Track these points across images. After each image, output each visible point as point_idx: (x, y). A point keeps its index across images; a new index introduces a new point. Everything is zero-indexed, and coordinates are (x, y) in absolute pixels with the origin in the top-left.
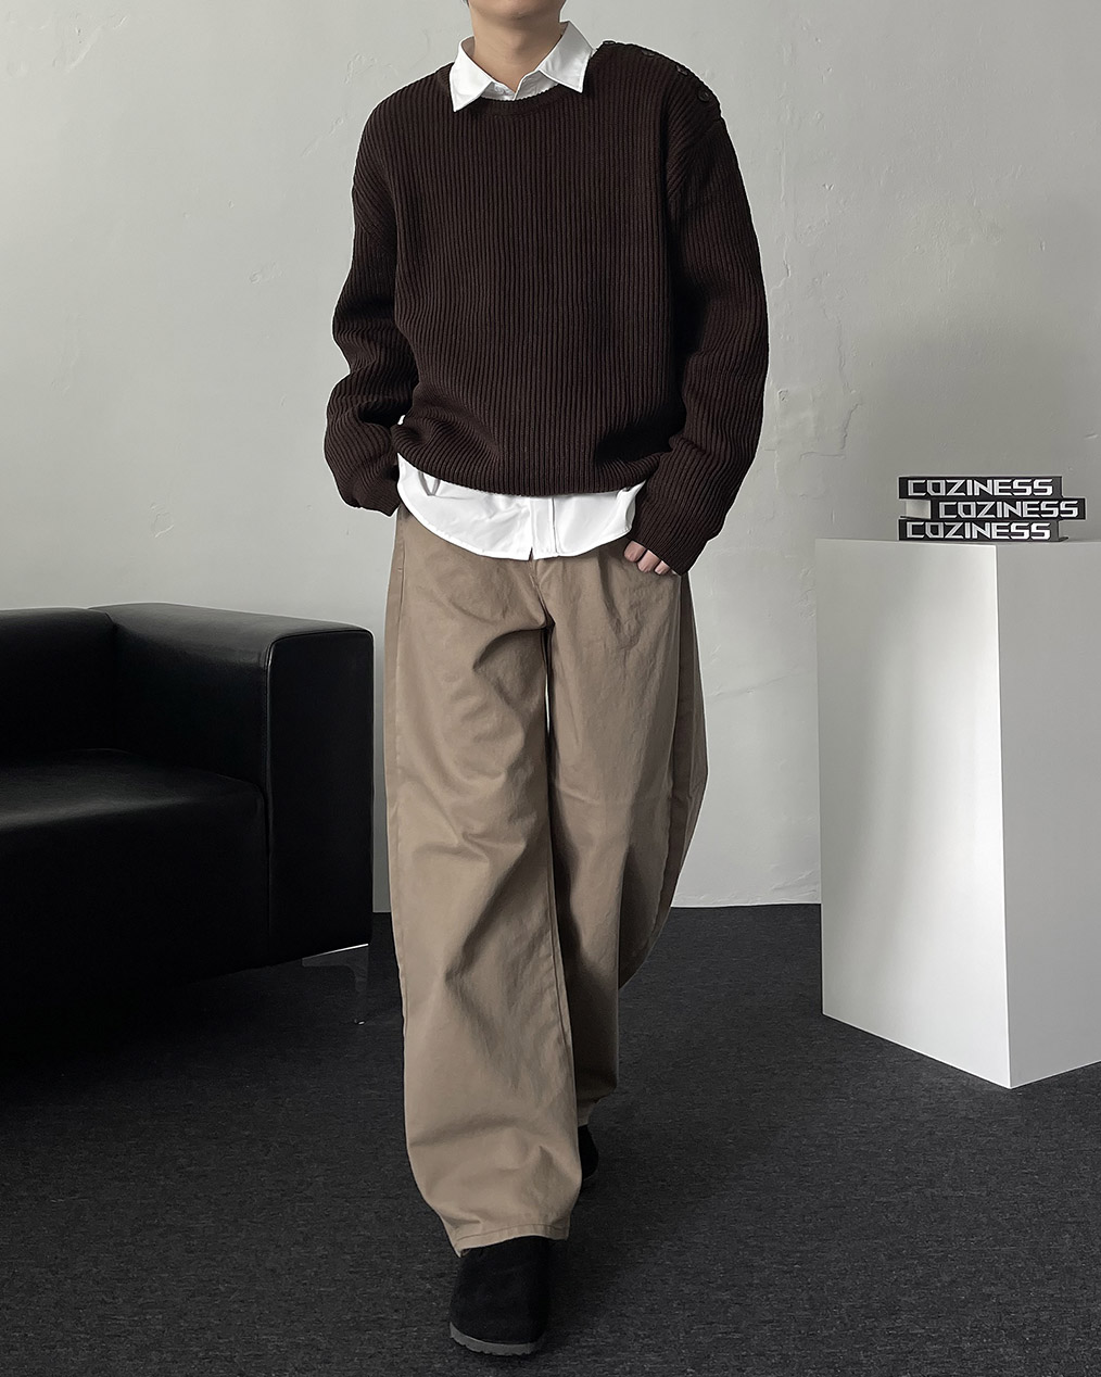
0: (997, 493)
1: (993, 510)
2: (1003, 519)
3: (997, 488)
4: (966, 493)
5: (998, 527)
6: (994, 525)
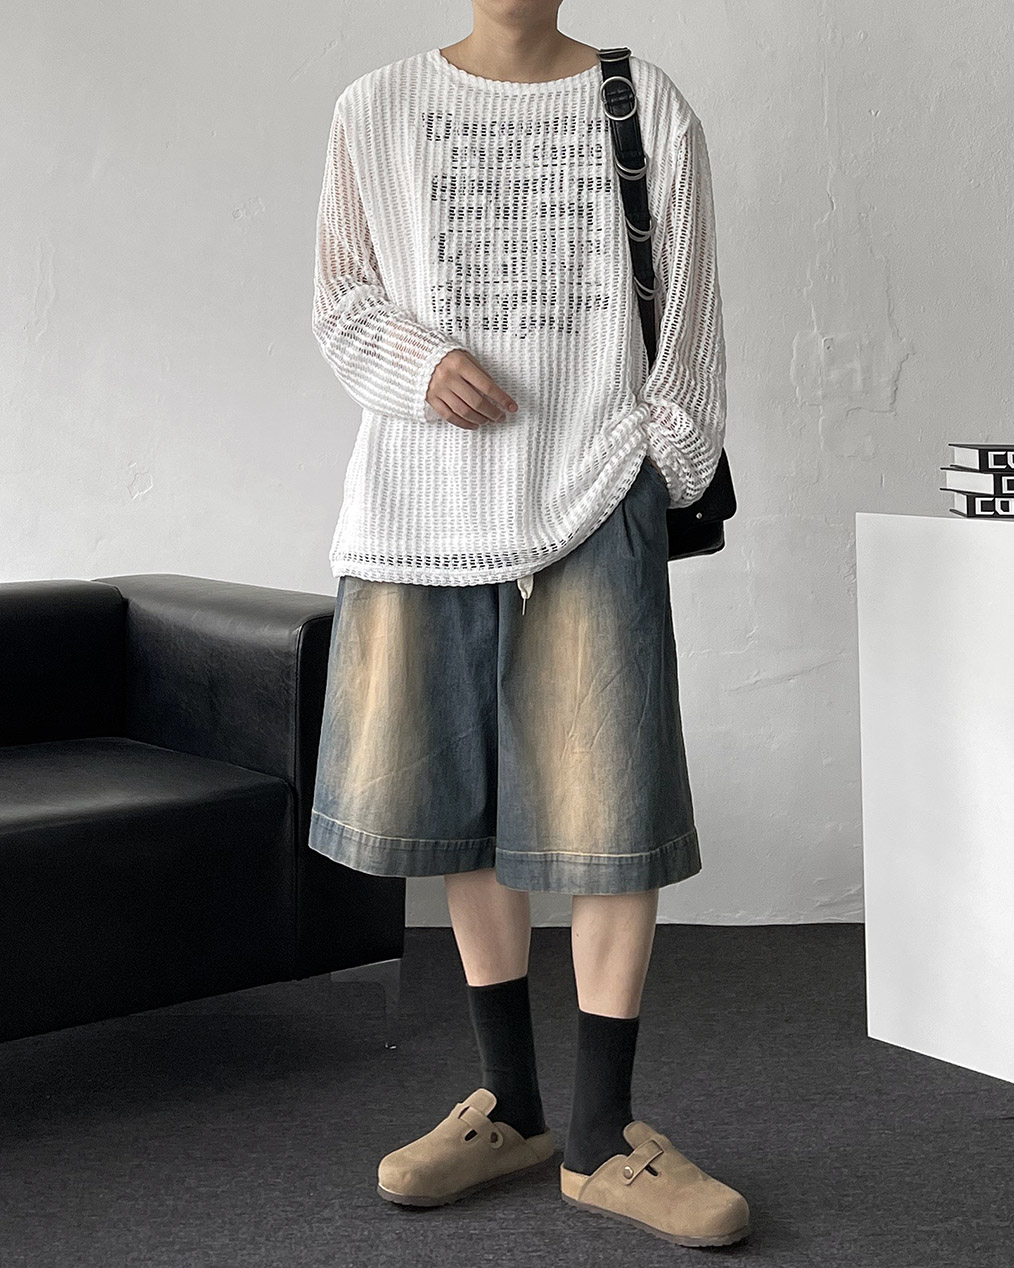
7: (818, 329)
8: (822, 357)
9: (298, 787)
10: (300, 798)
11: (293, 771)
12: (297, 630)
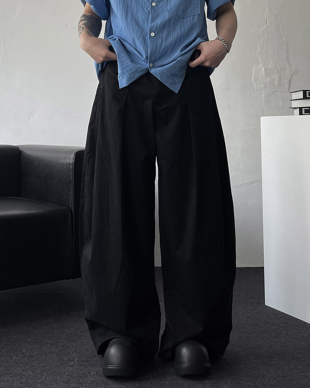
7: (262, 64)
8: (263, 74)
9: (73, 211)
10: (74, 214)
11: (71, 205)
12: (73, 156)
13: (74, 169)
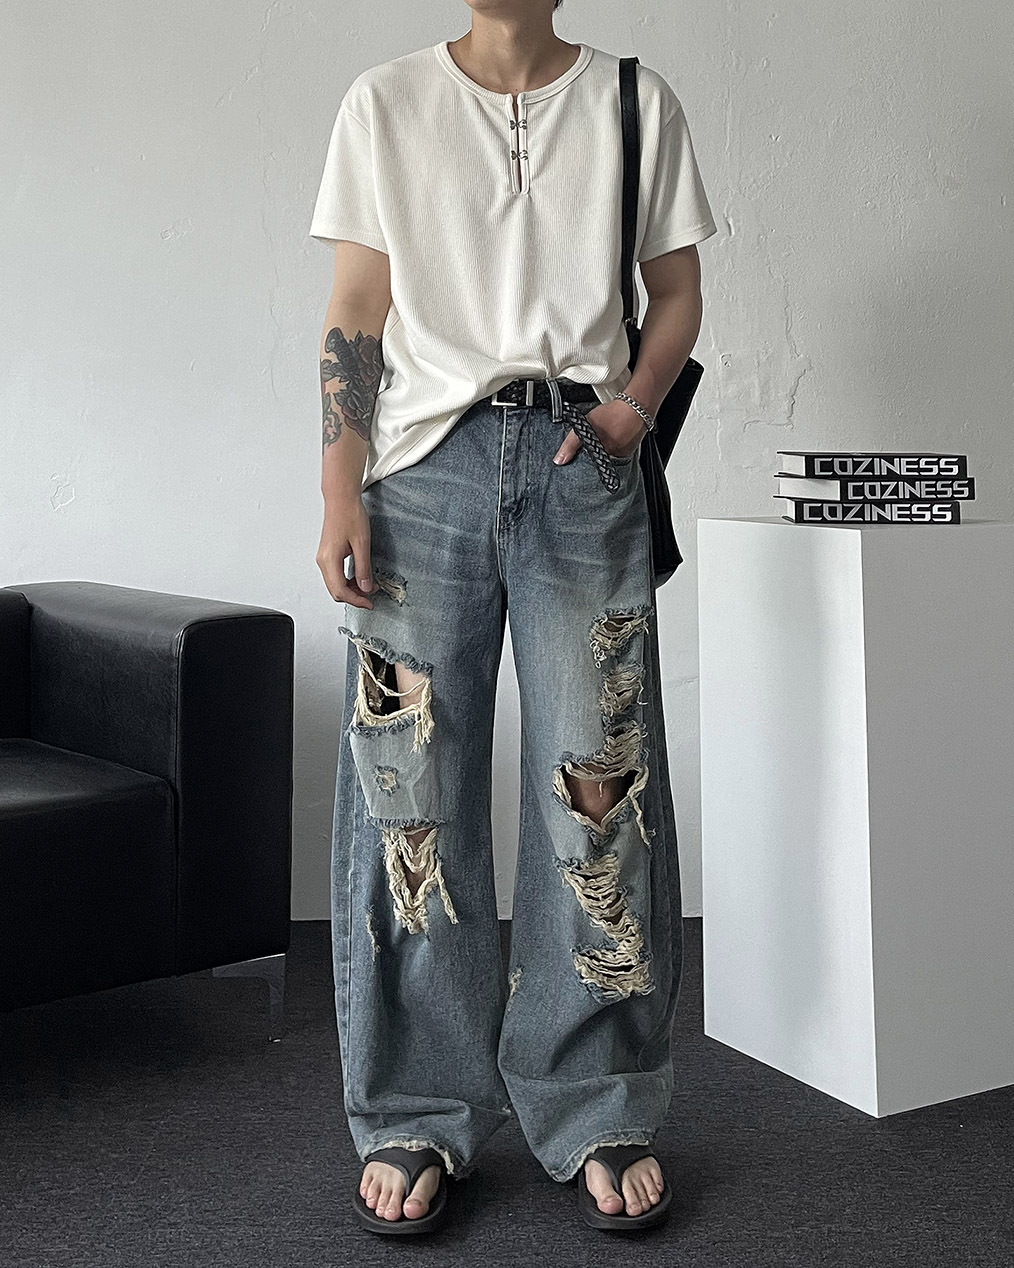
0: (904, 473)
1: (895, 491)
2: (904, 501)
3: (904, 467)
4: (873, 472)
5: (899, 509)
6: (895, 506)
7: (717, 343)
8: (720, 372)
9: (179, 787)
10: (180, 795)
11: (174, 772)
12: (179, 634)
13: (183, 672)
